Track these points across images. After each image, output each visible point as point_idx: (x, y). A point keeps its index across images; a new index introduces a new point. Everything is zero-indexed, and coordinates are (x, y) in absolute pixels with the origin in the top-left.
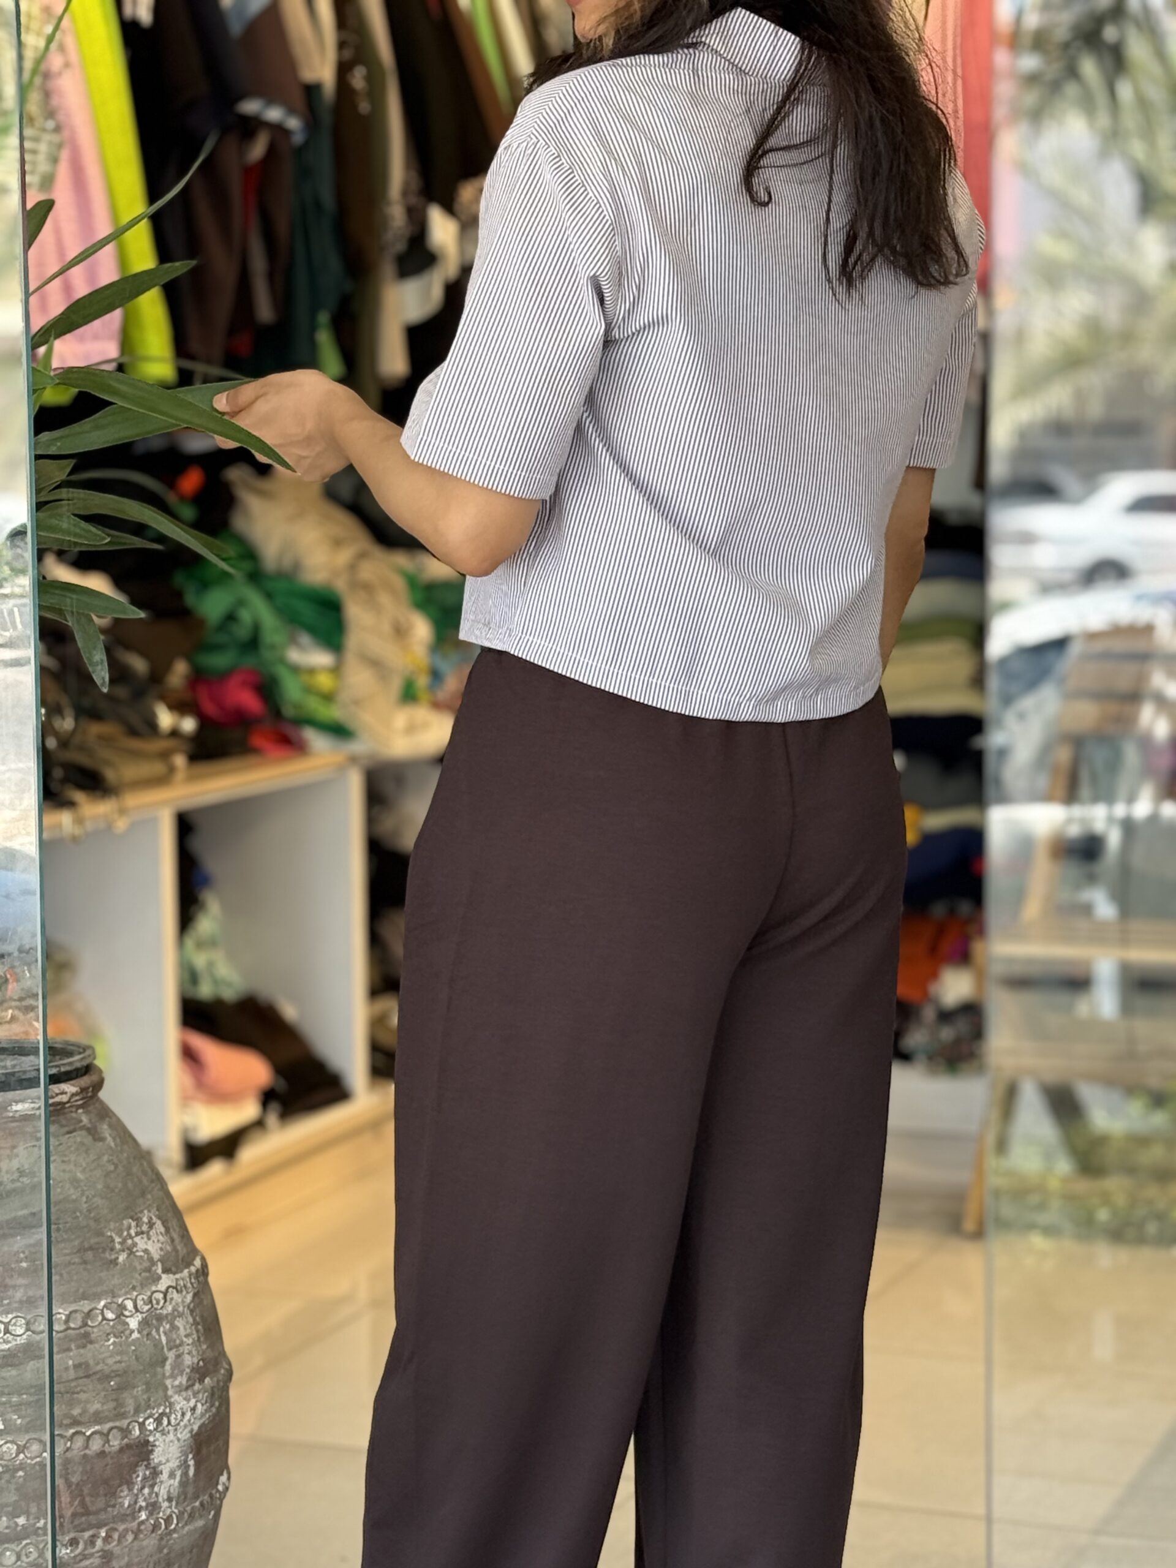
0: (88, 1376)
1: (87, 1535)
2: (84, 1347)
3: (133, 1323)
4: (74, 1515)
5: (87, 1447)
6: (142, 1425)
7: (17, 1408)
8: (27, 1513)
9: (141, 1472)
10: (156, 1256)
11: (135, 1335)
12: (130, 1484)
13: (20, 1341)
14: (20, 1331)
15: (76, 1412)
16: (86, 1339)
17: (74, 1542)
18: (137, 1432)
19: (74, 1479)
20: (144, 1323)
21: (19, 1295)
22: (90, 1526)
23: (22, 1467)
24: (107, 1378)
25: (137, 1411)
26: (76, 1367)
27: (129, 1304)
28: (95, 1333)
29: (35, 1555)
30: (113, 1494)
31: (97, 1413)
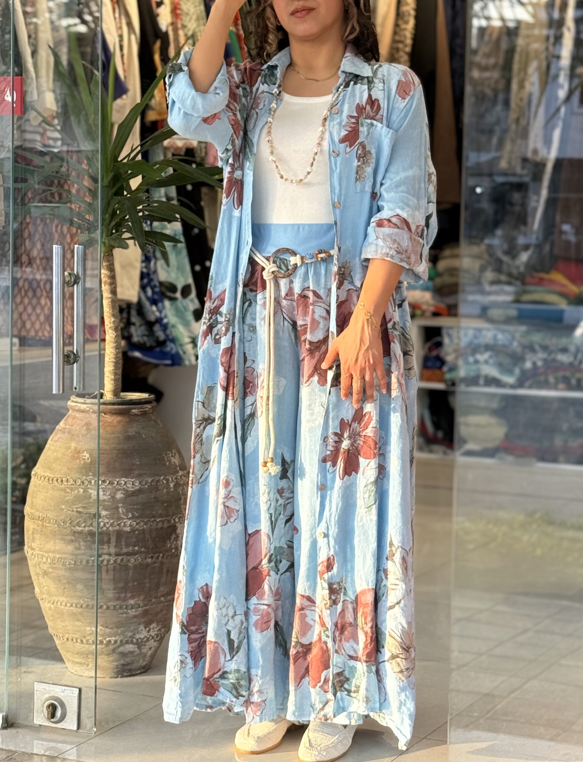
0: (158, 501)
1: (156, 555)
2: (156, 491)
3: (172, 485)
4: (153, 548)
5: (157, 525)
6: (174, 520)
7: (136, 510)
8: (139, 546)
9: (173, 536)
10: (177, 464)
11: (172, 490)
12: (170, 539)
13: (137, 488)
14: (137, 484)
15: (154, 513)
16: (157, 489)
17: (152, 557)
18: (173, 522)
19: (154, 535)
20: (175, 486)
21: (137, 472)
22: (157, 552)
23: (137, 530)
24: (163, 502)
25: (173, 515)
26: (154, 498)
27: (170, 479)
28: (160, 488)
29: (140, 560)
30: (165, 542)
31: (161, 514)
